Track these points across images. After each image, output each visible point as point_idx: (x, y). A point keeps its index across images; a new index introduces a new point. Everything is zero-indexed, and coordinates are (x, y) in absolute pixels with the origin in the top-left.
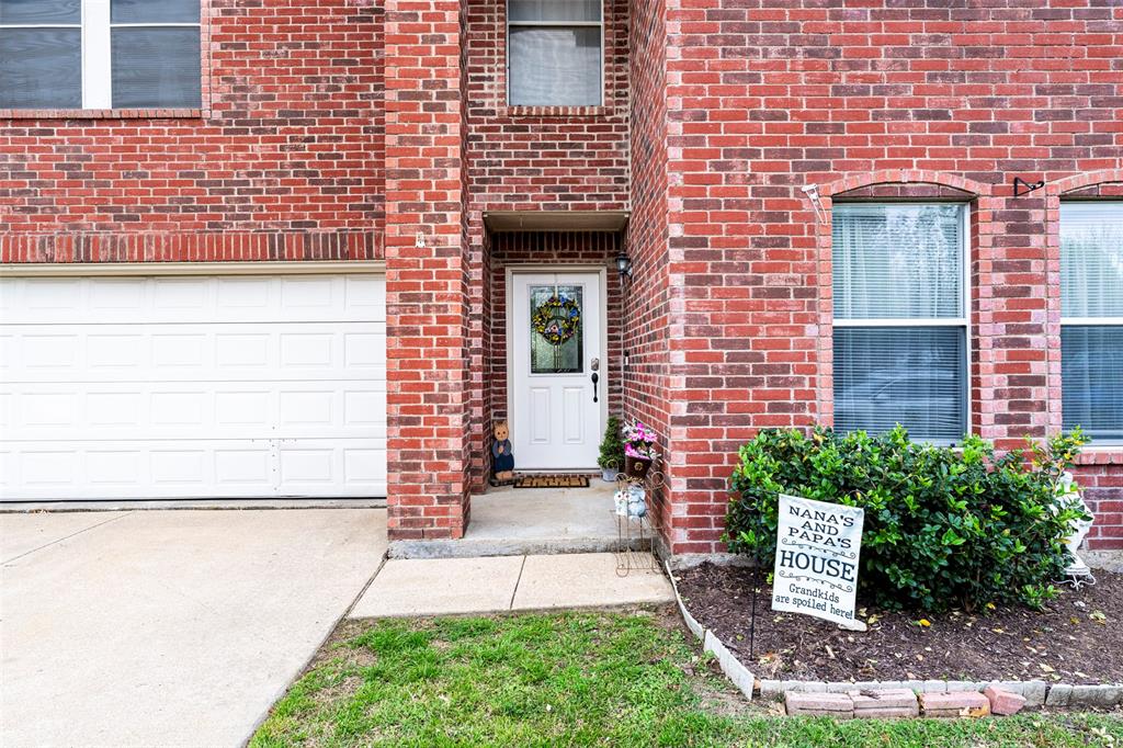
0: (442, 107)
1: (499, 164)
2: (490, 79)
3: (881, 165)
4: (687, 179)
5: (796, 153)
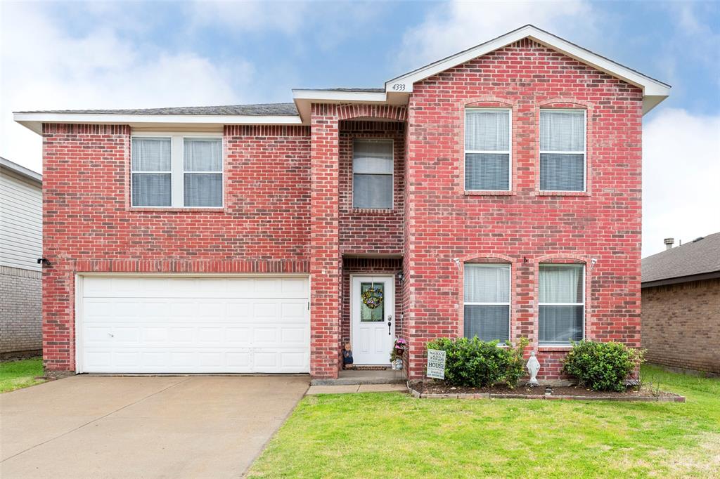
0: (332, 223)
2: (346, 197)
3: (480, 252)
4: (416, 256)
5: (452, 248)
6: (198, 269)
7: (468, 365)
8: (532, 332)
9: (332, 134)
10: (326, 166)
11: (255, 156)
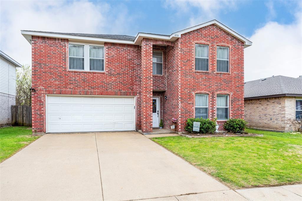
3: (200, 90)
4: (181, 91)
6: (95, 94)
7: (204, 127)
8: (215, 116)
9: (150, 49)
10: (148, 60)
11: (116, 54)
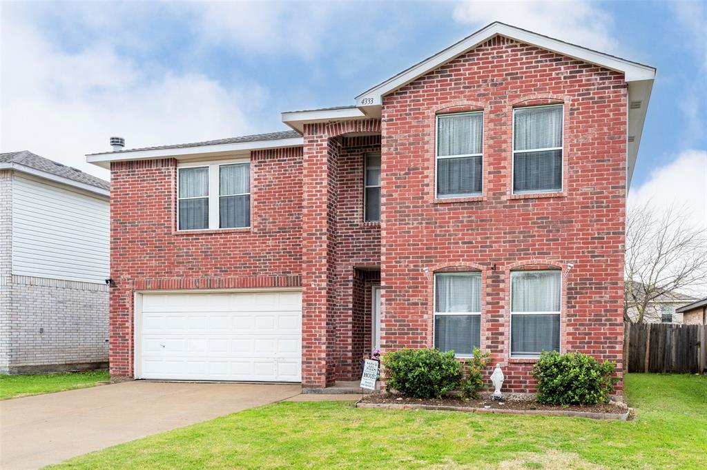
0: (321, 238)
1: (360, 246)
2: (357, 211)
3: (450, 260)
4: (387, 267)
5: (422, 257)
6: (228, 285)
9: (322, 152)
10: (316, 183)
11: (277, 178)
